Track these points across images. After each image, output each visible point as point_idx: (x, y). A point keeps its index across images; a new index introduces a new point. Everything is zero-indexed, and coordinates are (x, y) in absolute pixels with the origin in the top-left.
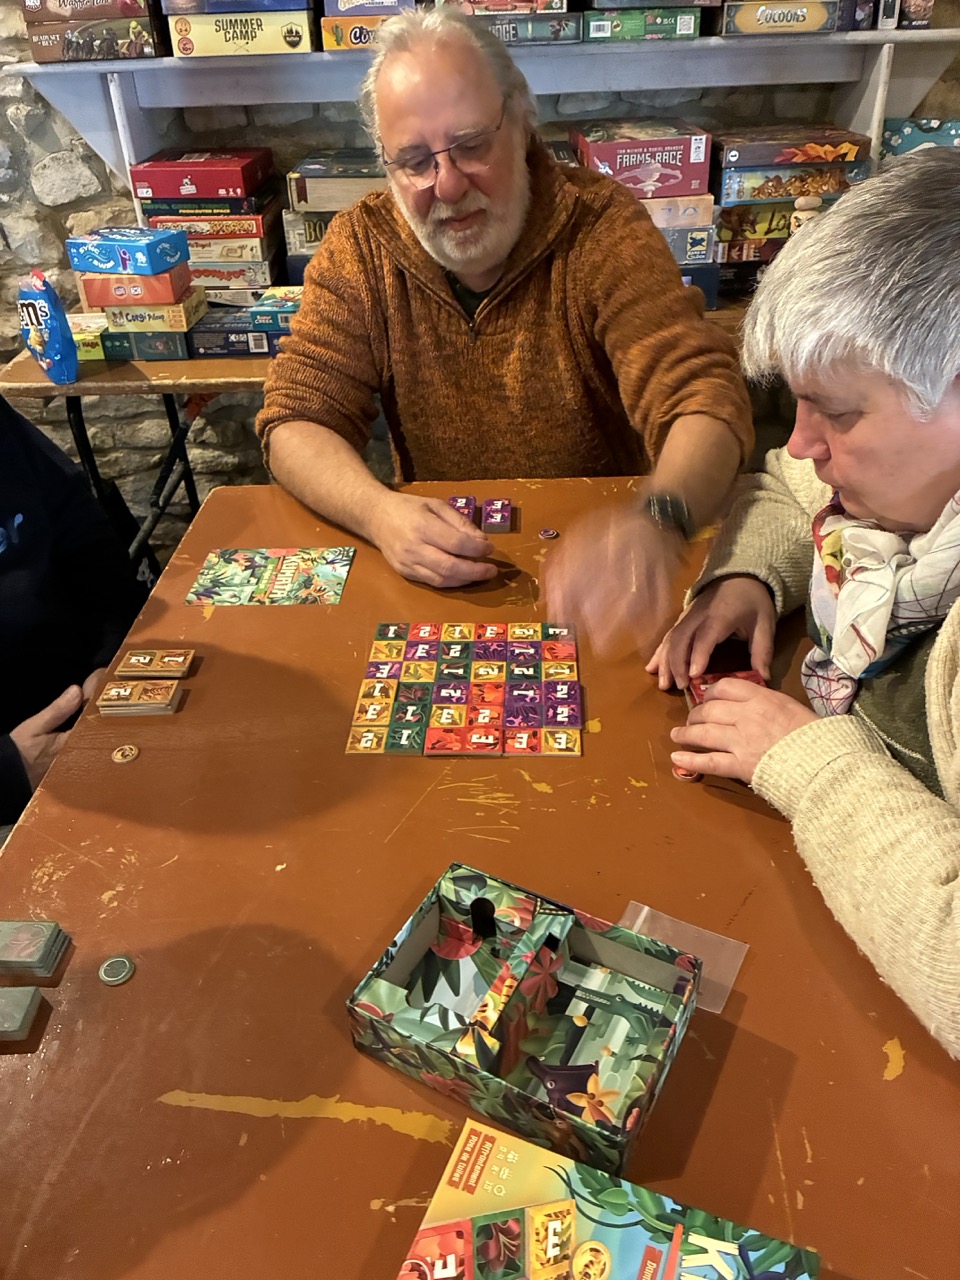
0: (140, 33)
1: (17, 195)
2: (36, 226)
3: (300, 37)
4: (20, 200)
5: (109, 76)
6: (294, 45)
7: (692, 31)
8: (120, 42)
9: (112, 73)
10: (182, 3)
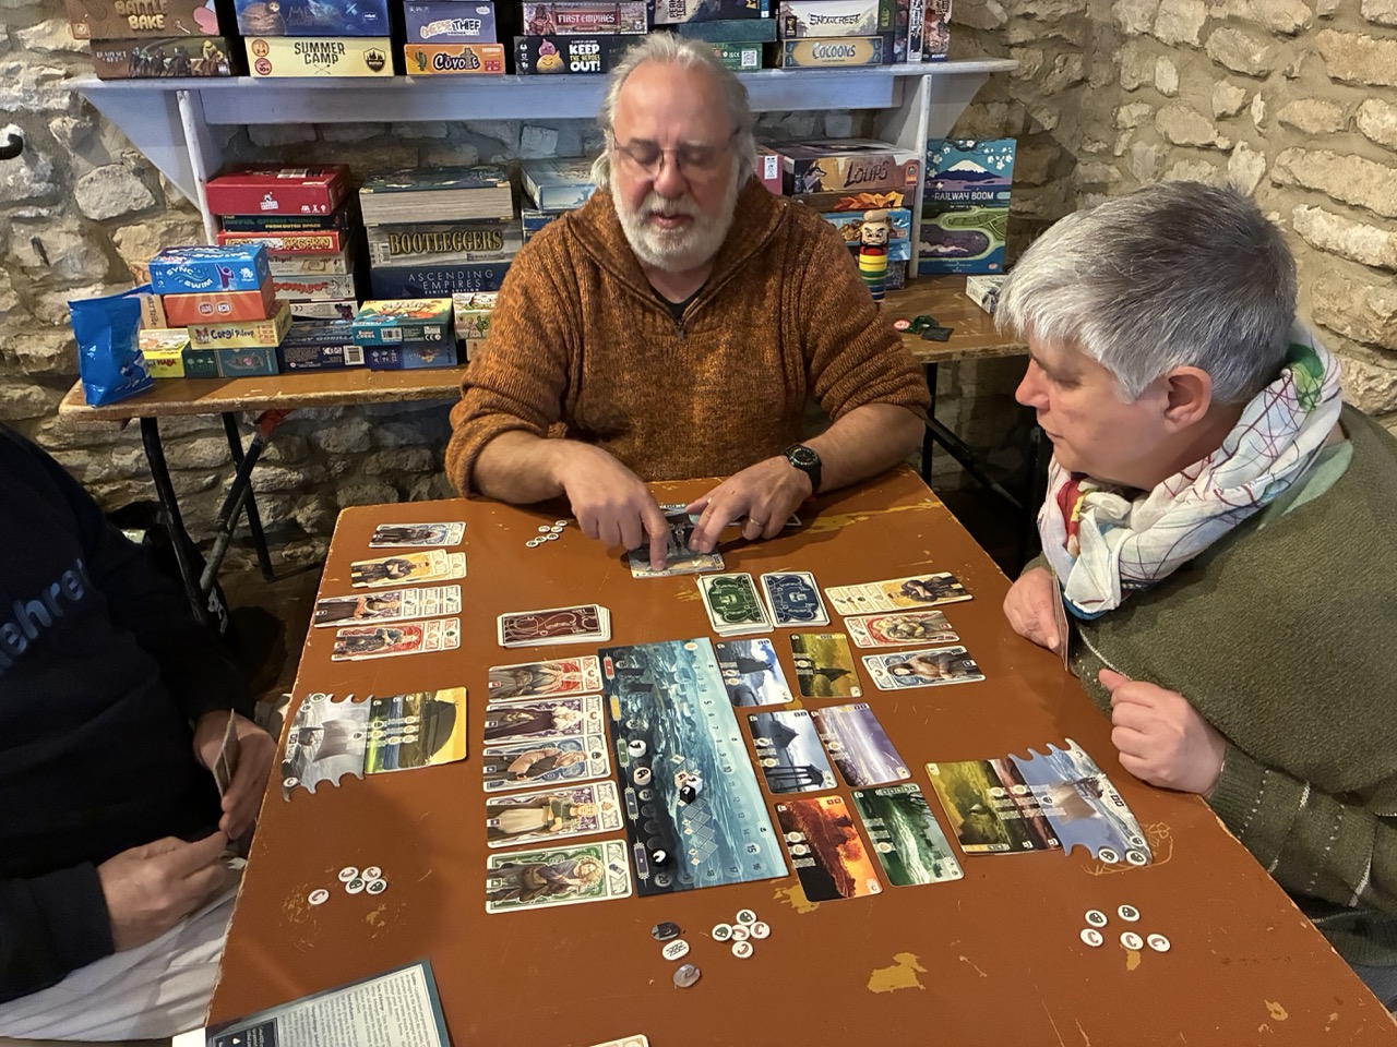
0: (214, 52)
1: (59, 209)
2: (80, 240)
3: (383, 62)
4: (62, 214)
5: (179, 94)
6: (377, 69)
7: (755, 64)
8: (192, 60)
9: (183, 90)
10: (260, 25)
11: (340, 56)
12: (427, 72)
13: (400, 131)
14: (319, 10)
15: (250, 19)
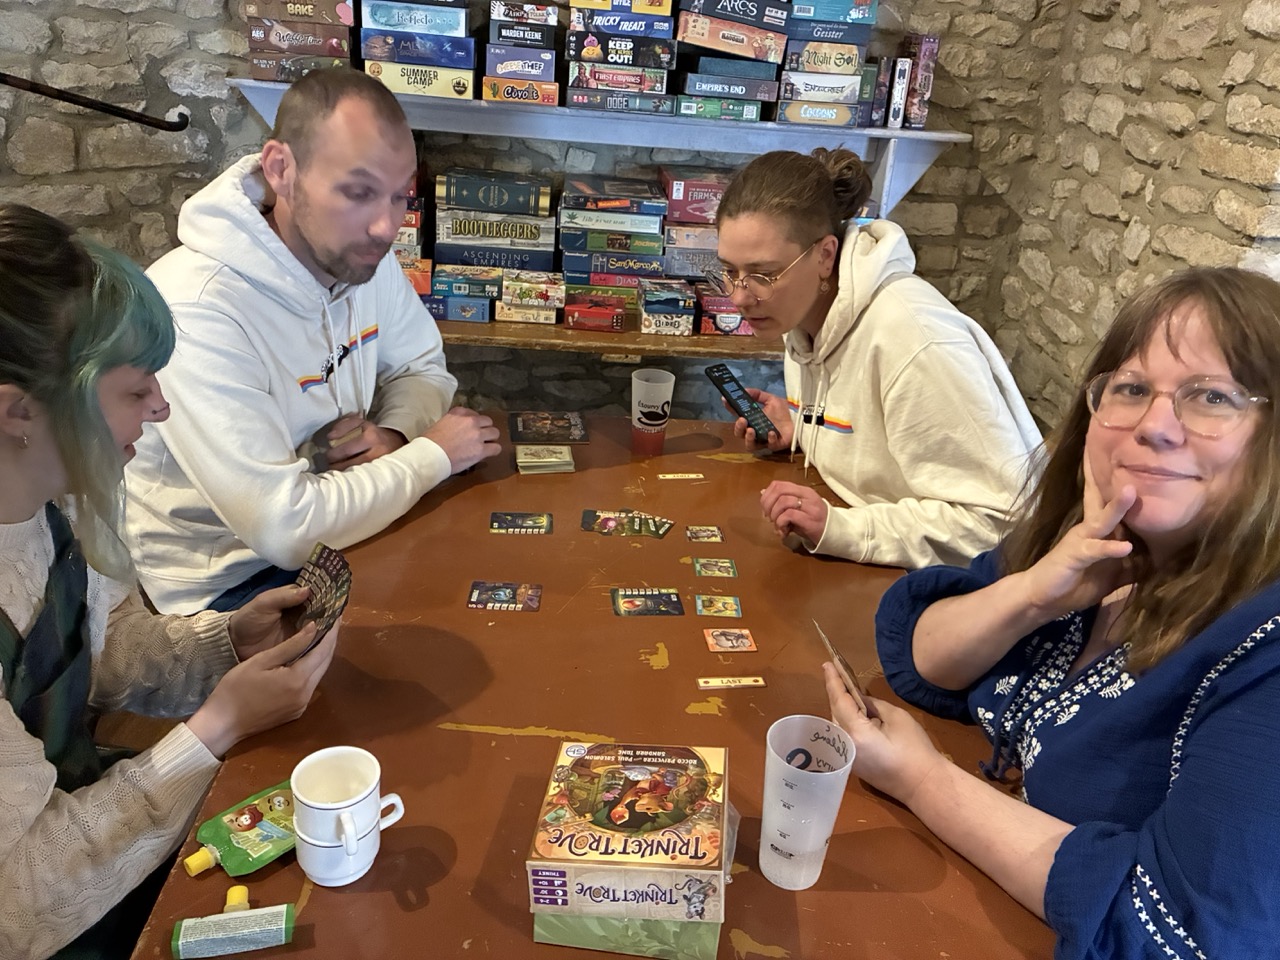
1: (208, 174)
3: (466, 88)
6: (460, 93)
7: (754, 117)
10: (377, 52)
11: (434, 81)
12: (497, 99)
13: (474, 141)
14: (424, 46)
15: (371, 47)
